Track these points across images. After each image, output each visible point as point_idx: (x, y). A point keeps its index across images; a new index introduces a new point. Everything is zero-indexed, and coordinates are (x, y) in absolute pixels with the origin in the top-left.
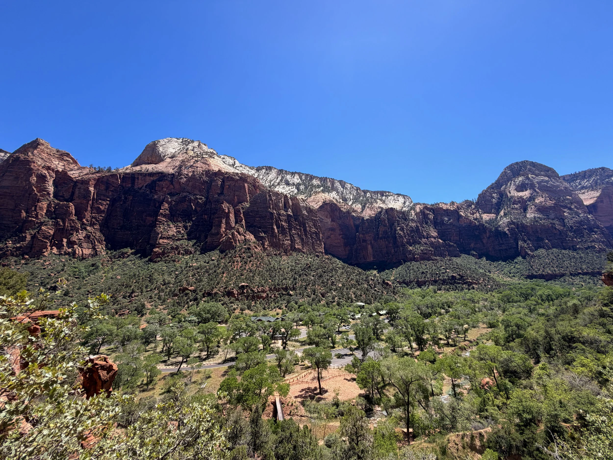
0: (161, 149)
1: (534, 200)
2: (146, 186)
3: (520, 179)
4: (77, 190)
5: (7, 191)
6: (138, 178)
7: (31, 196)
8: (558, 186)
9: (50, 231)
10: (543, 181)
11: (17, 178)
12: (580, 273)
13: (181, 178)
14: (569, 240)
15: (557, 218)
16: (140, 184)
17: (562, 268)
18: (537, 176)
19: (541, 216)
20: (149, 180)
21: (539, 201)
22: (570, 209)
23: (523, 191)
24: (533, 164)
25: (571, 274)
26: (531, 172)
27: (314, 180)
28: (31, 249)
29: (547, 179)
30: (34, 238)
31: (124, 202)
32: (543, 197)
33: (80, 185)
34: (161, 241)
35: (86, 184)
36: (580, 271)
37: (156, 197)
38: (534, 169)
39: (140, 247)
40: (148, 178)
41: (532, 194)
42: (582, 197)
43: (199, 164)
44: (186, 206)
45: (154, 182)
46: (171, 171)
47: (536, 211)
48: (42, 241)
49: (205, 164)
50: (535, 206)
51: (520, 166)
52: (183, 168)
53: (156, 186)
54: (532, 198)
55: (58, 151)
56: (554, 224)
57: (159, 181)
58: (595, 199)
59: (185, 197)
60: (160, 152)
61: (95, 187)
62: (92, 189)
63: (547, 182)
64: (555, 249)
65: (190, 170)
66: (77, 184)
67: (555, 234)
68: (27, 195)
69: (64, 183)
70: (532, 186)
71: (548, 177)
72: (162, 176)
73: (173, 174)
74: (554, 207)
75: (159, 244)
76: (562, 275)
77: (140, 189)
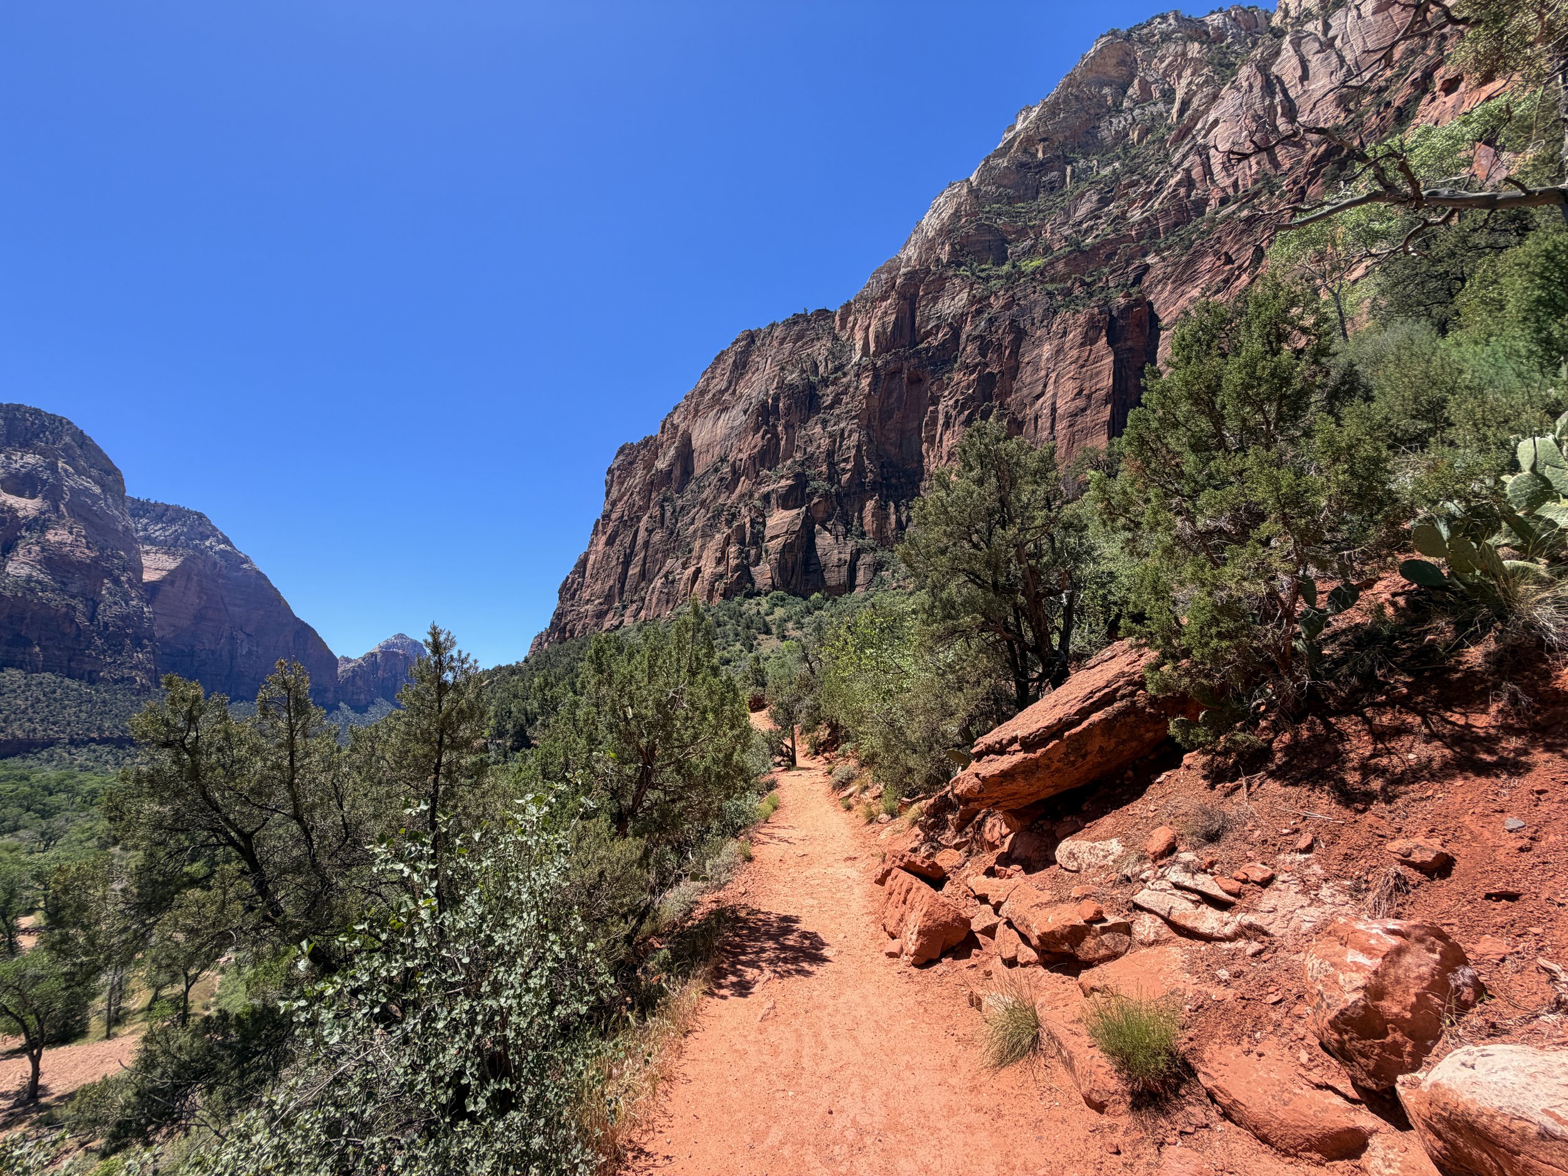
1: (43, 532)
3: (31, 459)
8: (114, 519)
10: (86, 491)
12: (93, 740)
14: (90, 656)
15: (83, 595)
17: (54, 724)
18: (79, 472)
19: (47, 579)
21: (57, 538)
22: (116, 581)
23: (20, 494)
24: (82, 440)
25: (72, 742)
26: (69, 456)
29: (97, 490)
32: (71, 533)
36: (95, 735)
38: (79, 452)
41: (43, 513)
42: (146, 561)
47: (40, 562)
50: (43, 550)
51: (43, 425)
54: (39, 524)
56: (74, 608)
58: (164, 573)
63: (94, 496)
64: (47, 675)
67: (64, 634)
70: (53, 494)
71: (102, 486)
74: (89, 566)
76: (50, 743)
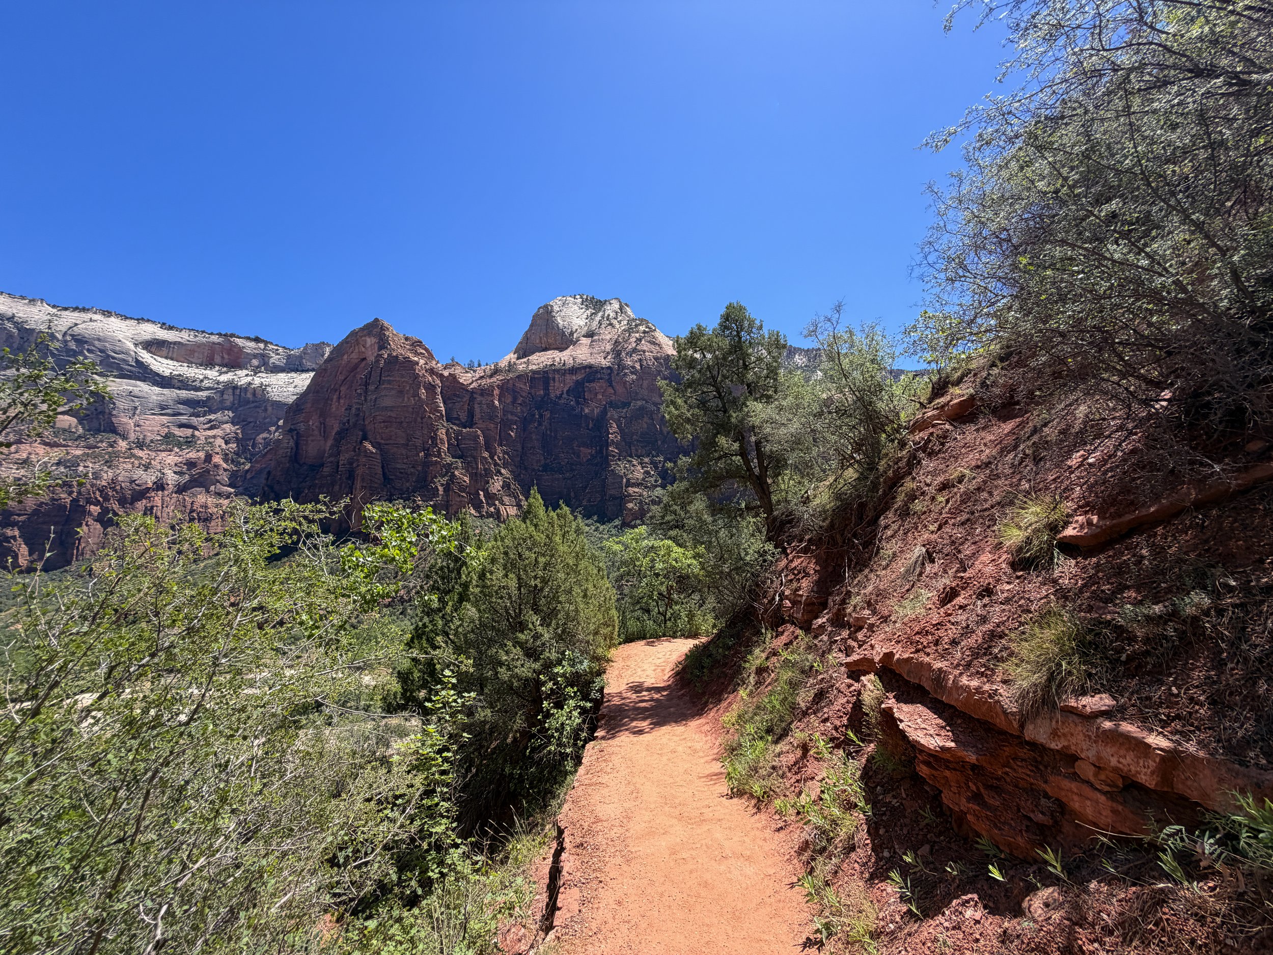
0: (559, 320)
2: (568, 392)
4: (476, 406)
5: (393, 415)
6: (554, 379)
7: (425, 420)
9: (466, 479)
11: (401, 392)
13: (626, 374)
16: (558, 388)
20: (571, 380)
27: (797, 356)
30: (449, 491)
31: (540, 424)
33: (479, 398)
34: (631, 490)
35: (488, 395)
37: (587, 411)
39: (589, 501)
40: (568, 377)
43: (645, 345)
44: (645, 426)
45: (580, 384)
46: (605, 363)
48: (459, 495)
49: (654, 343)
52: (623, 354)
53: (584, 392)
55: (407, 339)
57: (589, 382)
59: (642, 408)
60: (560, 326)
61: (499, 401)
62: (496, 402)
65: (635, 357)
66: (475, 396)
68: (419, 420)
69: (455, 395)
72: (590, 372)
73: (609, 368)
75: (630, 495)
77: (560, 397)
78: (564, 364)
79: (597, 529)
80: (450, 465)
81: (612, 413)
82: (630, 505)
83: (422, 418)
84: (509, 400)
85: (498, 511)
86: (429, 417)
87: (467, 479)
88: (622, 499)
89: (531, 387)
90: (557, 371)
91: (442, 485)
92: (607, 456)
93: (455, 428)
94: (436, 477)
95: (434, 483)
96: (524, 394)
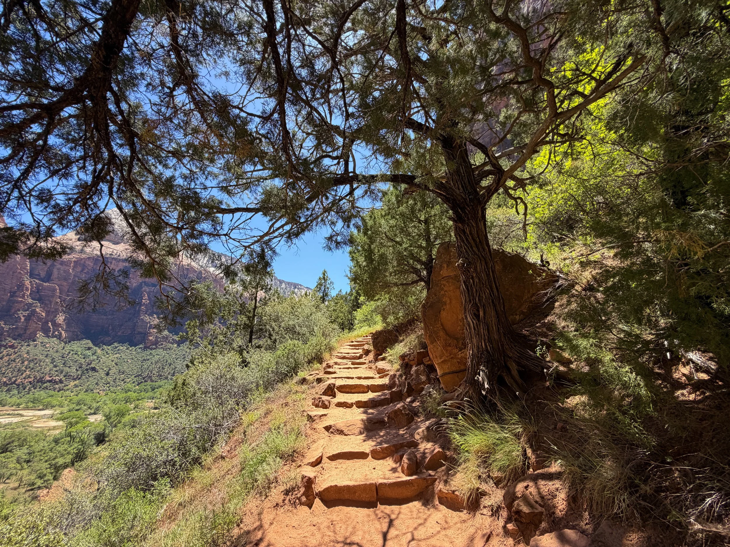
2: (119, 271)
4: (55, 270)
6: (110, 263)
7: (16, 274)
20: (122, 265)
28: (25, 330)
30: (29, 320)
33: (58, 266)
34: (152, 330)
35: (66, 265)
37: (129, 284)
40: (121, 263)
45: (127, 269)
48: (37, 324)
53: (130, 273)
61: (73, 269)
62: (71, 271)
66: (56, 264)
68: (11, 273)
75: (151, 333)
78: (119, 256)
79: (128, 349)
80: (31, 305)
81: (145, 288)
82: (151, 338)
83: (13, 272)
84: (79, 269)
85: (61, 333)
86: (20, 273)
87: (44, 314)
88: (144, 336)
89: (94, 264)
90: (115, 259)
91: (24, 316)
92: (139, 310)
93: (37, 281)
94: (19, 311)
95: (18, 314)
96: (90, 268)
